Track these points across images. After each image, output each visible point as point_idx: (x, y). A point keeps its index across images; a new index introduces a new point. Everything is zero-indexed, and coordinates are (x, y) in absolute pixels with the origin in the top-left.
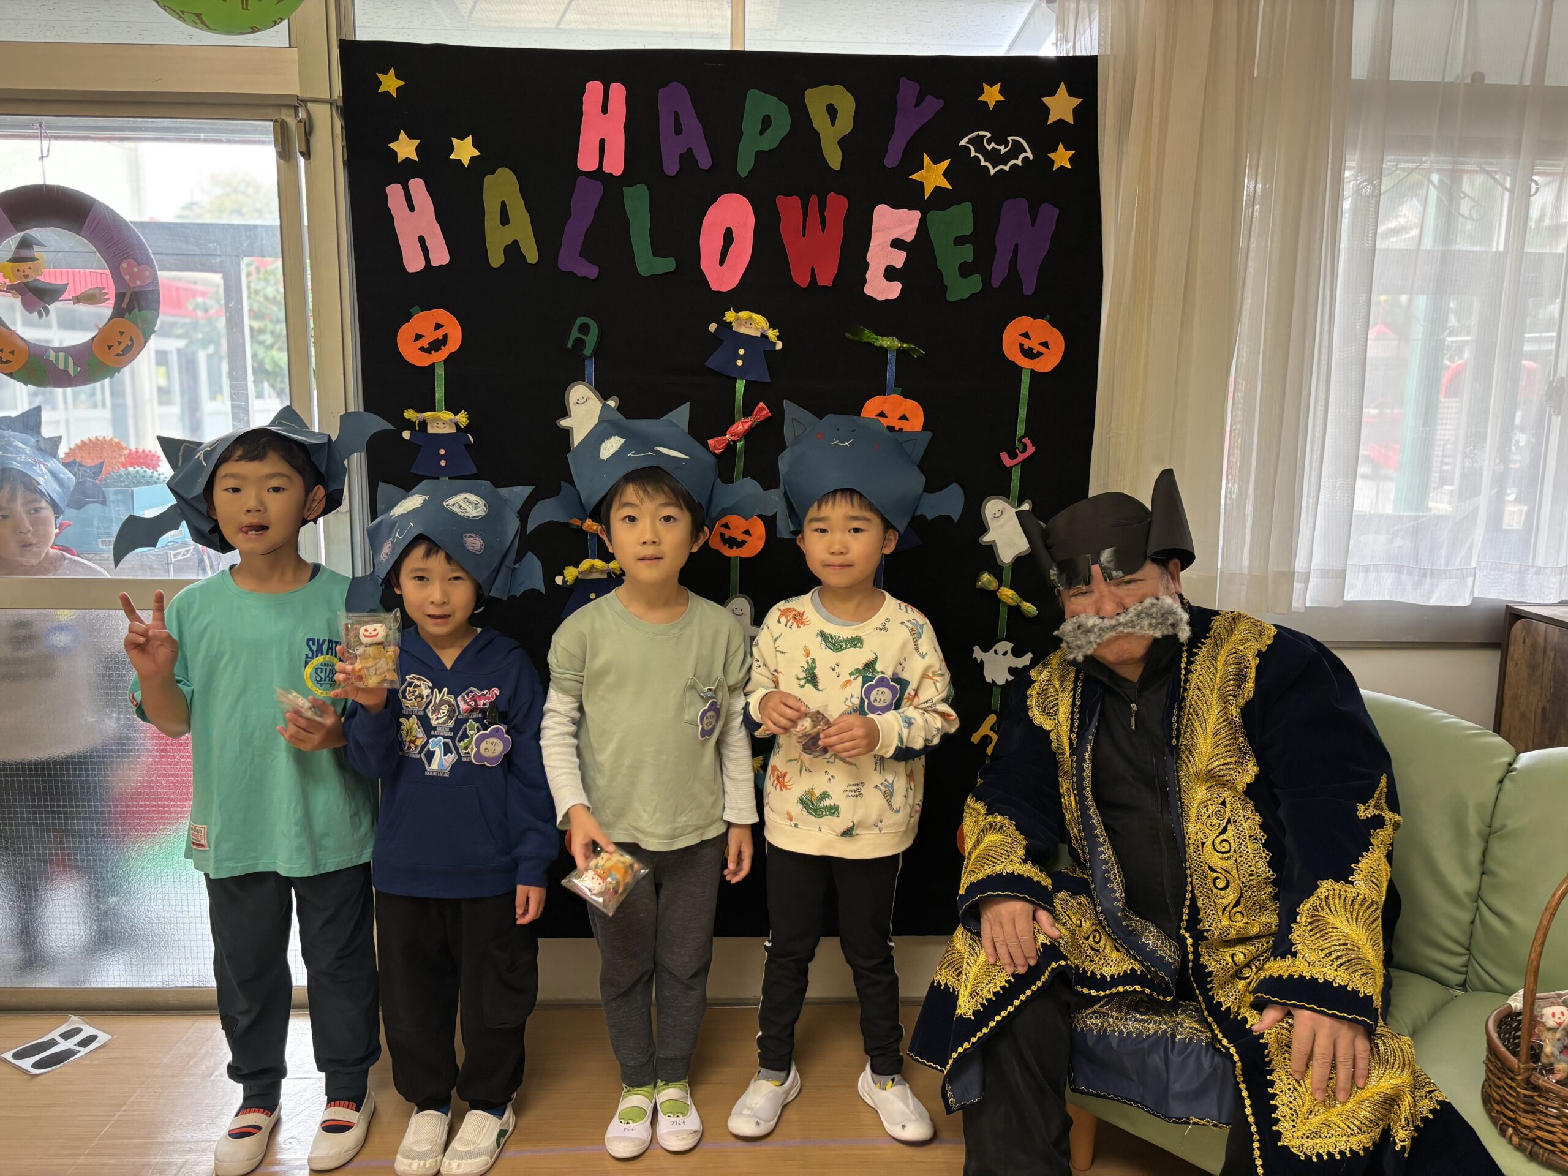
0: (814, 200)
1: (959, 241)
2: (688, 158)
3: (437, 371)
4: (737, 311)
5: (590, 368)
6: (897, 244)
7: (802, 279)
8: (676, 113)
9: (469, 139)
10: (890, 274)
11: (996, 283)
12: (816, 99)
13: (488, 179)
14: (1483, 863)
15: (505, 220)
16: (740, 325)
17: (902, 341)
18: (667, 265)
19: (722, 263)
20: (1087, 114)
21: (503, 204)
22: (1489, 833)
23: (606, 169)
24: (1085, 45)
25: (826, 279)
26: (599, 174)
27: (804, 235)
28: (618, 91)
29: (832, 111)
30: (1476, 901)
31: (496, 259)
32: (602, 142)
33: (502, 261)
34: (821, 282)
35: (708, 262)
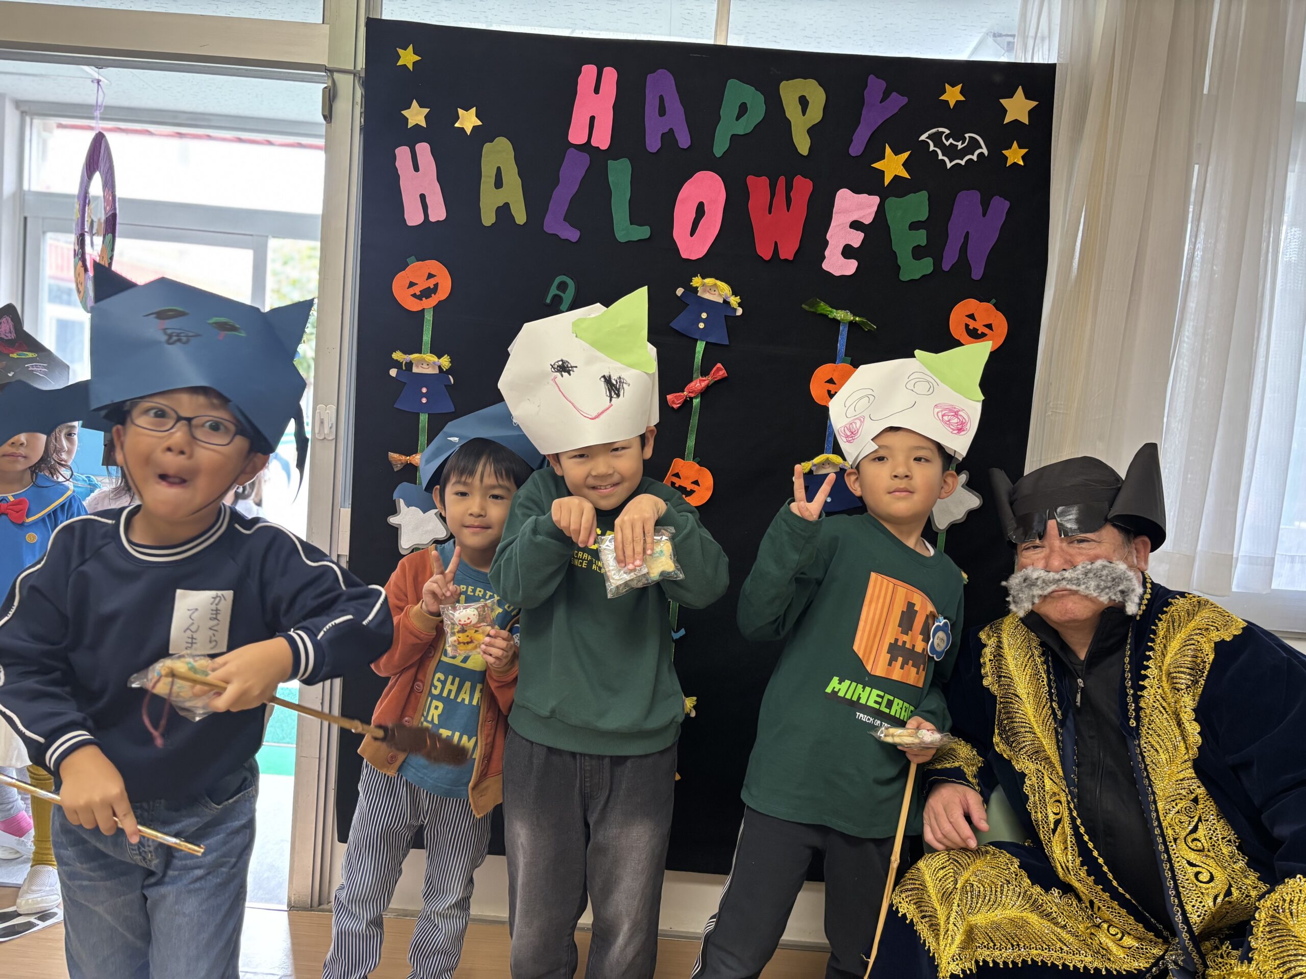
0: (782, 181)
1: (914, 226)
2: (669, 137)
3: (426, 316)
4: (703, 278)
6: (856, 225)
7: (765, 252)
8: (661, 97)
9: (473, 110)
10: (848, 252)
11: (946, 267)
12: (790, 91)
13: (487, 147)
15: (499, 183)
16: (705, 291)
17: (855, 315)
18: (643, 232)
19: (692, 234)
20: (1041, 116)
21: (499, 169)
23: (594, 143)
25: (788, 252)
26: (587, 147)
27: (770, 213)
28: (610, 75)
29: (804, 103)
31: (488, 218)
32: (592, 119)
33: (493, 220)
34: (783, 256)
35: (680, 232)
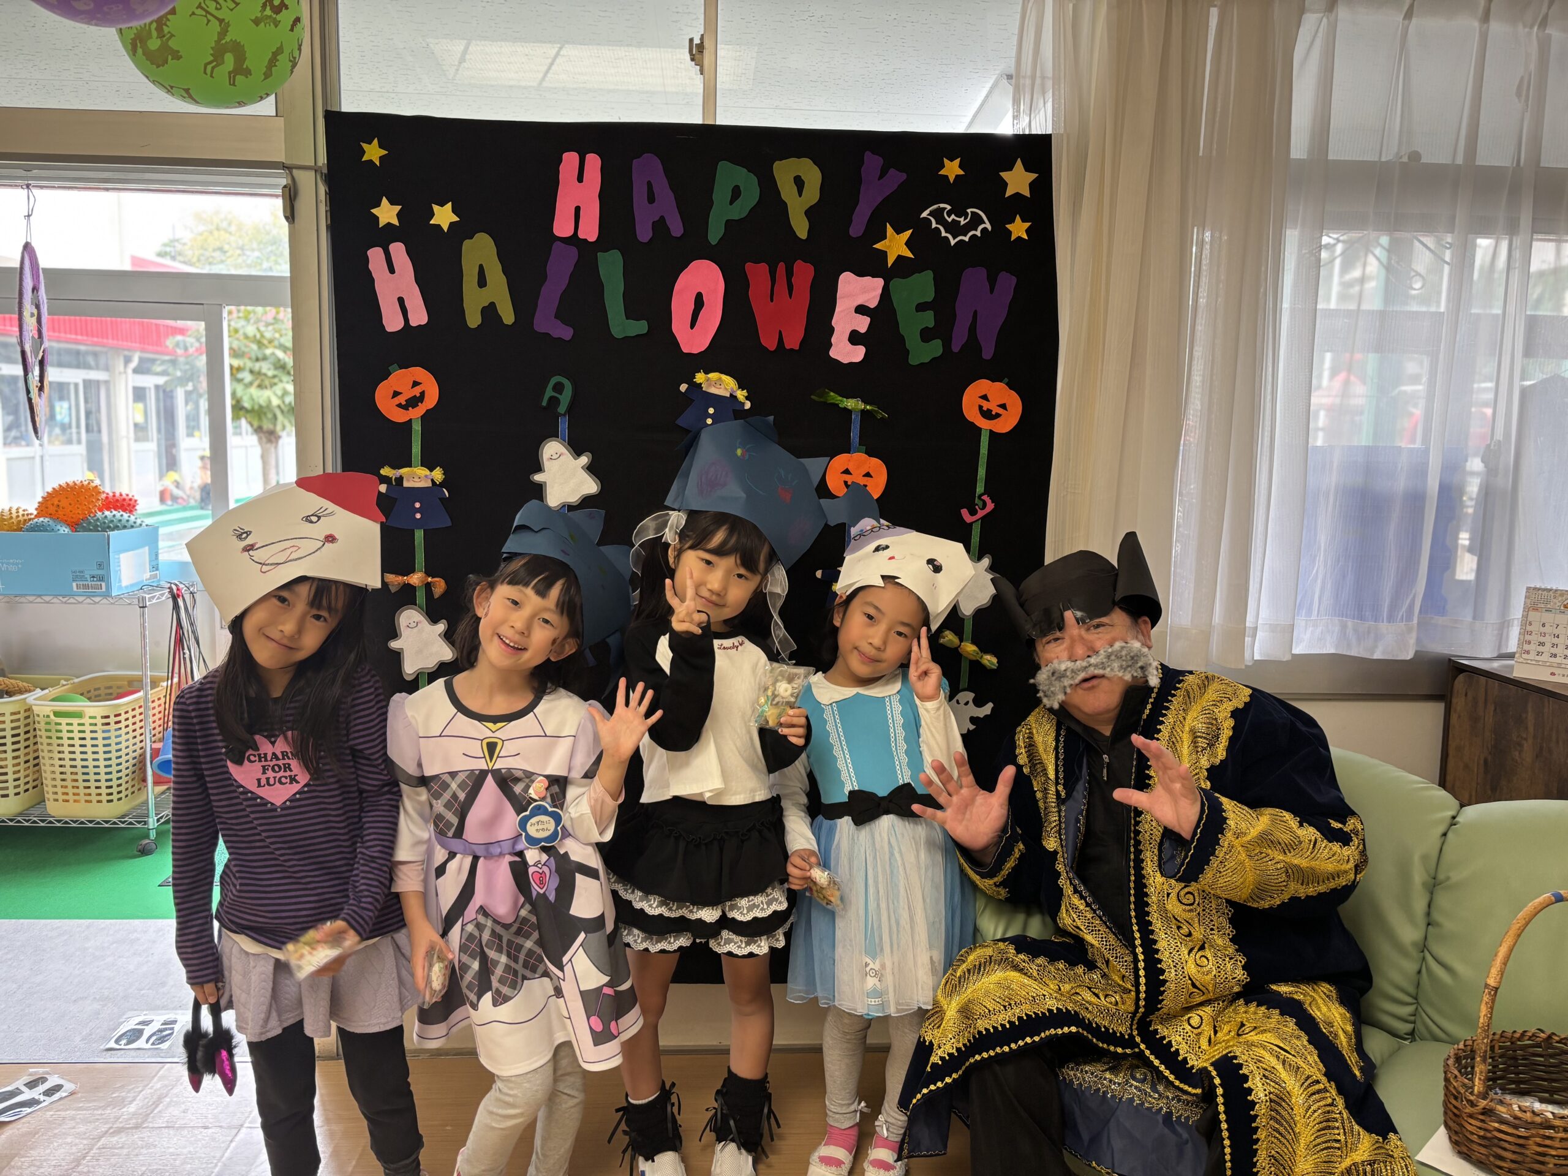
0: (781, 267)
1: (921, 307)
2: (660, 226)
3: (413, 427)
4: (706, 373)
5: (563, 425)
6: (861, 310)
7: (769, 343)
8: (649, 184)
9: (449, 205)
10: (855, 338)
11: (956, 348)
12: (784, 171)
13: (467, 244)
14: (1428, 914)
15: (482, 282)
16: (710, 385)
17: (865, 402)
18: (640, 327)
19: (692, 326)
20: (1043, 188)
21: (481, 267)
22: (1434, 885)
23: (581, 235)
24: (1040, 124)
25: (793, 342)
26: (574, 240)
27: (772, 300)
28: (593, 161)
29: (799, 183)
30: (1423, 951)
31: (474, 320)
32: (578, 210)
33: (479, 321)
34: (788, 345)
35: (679, 325)
